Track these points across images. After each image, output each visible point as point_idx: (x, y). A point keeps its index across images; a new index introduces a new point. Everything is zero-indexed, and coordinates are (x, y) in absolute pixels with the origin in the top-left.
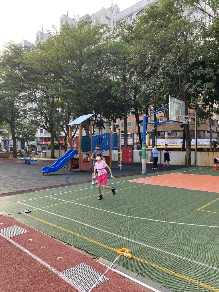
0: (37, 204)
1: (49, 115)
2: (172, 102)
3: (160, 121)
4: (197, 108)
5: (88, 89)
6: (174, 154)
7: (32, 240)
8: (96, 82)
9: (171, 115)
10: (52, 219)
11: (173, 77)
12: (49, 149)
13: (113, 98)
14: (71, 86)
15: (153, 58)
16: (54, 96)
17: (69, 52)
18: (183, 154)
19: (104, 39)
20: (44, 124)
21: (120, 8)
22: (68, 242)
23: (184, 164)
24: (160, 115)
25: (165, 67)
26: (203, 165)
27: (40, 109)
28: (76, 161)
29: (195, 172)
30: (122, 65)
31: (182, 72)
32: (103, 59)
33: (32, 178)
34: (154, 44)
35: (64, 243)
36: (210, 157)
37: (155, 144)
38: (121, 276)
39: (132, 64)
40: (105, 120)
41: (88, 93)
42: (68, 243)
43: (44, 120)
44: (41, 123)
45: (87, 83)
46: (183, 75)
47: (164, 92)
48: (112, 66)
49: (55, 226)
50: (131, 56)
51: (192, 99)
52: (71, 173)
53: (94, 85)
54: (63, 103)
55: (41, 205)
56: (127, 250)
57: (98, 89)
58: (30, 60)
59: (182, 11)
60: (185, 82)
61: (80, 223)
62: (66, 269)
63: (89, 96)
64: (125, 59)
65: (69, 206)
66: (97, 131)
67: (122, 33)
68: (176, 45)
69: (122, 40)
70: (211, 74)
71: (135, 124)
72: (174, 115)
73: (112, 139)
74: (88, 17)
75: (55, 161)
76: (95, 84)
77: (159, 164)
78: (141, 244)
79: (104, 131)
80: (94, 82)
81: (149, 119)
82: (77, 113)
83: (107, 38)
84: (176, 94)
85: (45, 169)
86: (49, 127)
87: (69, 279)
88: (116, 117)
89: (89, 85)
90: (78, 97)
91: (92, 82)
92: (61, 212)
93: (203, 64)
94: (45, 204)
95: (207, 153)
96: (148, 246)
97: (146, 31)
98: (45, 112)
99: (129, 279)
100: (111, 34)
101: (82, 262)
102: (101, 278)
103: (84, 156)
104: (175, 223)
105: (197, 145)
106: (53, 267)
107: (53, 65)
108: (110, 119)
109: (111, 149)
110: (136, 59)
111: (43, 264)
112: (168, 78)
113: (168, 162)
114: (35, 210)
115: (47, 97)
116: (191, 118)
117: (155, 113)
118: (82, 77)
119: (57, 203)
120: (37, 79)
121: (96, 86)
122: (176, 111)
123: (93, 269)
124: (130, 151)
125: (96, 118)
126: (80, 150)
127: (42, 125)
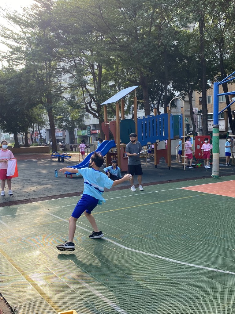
5: (144, 49)
16: (101, 65)
41: (144, 54)
57: (159, 47)
73: (170, 122)
76: (155, 40)
80: (152, 37)
89: (145, 42)
91: (150, 37)
108: (183, 92)
109: (170, 138)
118: (138, 31)
126: (119, 141)
127: (85, 106)
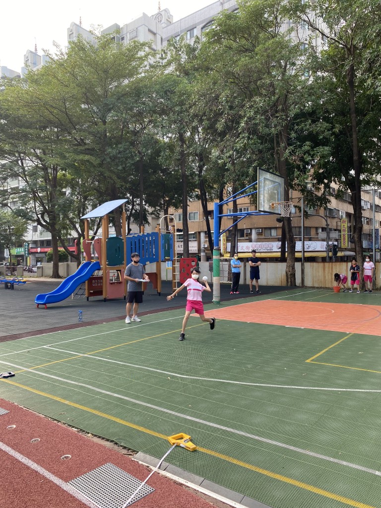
0: (25, 361)
1: (48, 201)
2: (262, 179)
3: (243, 212)
4: (303, 190)
5: (119, 156)
6: (267, 268)
7: (15, 426)
8: (132, 144)
9: (260, 201)
10: (53, 387)
11: (264, 137)
12: (49, 261)
13: (163, 171)
14: (88, 149)
15: (229, 104)
16: (57, 167)
17: (84, 90)
18: (282, 267)
19: (146, 68)
20: (39, 216)
21: (172, 16)
22: (81, 427)
23: (284, 284)
24: (243, 201)
25: (250, 118)
26: (316, 285)
27: (32, 190)
28: (98, 283)
29: (303, 298)
30: (178, 115)
31: (279, 128)
32: (144, 103)
33: (18, 314)
34: (232, 80)
35: (74, 429)
36: (326, 272)
37: (236, 251)
38: (175, 482)
39: (194, 114)
40: (150, 209)
41: (119, 162)
42: (81, 430)
43: (39, 208)
44: (35, 215)
45: (116, 145)
46: (281, 133)
47: (250, 162)
48: (160, 115)
49: (58, 399)
50: (193, 99)
51: (295, 175)
52: (89, 305)
53: (128, 149)
54: (73, 179)
55: (33, 362)
56: (187, 437)
57: (136, 155)
58: (12, 102)
59: (278, 25)
60: (283, 145)
61: (103, 392)
62: (77, 475)
63: (120, 168)
64: (182, 103)
65: (84, 362)
66: (135, 228)
67: (176, 59)
68: (268, 82)
69: (177, 70)
70: (327, 133)
71: (201, 216)
72: (266, 201)
73: (161, 242)
74: (117, 29)
75: (58, 283)
76: (131, 147)
77: (242, 285)
78: (211, 424)
79: (148, 229)
80: (128, 143)
81: (225, 207)
82: (99, 197)
83: (151, 66)
84: (269, 165)
85: (40, 298)
86: (48, 221)
87: (83, 494)
88: (169, 204)
89: (121, 148)
90: (101, 169)
91: (126, 142)
92: (70, 373)
93: (312, 115)
94: (40, 360)
95: (321, 265)
96: (222, 427)
97: (218, 57)
98: (40, 195)
99: (189, 487)
100: (158, 60)
101: (106, 462)
102: (141, 488)
103: (113, 274)
104: (268, 385)
105: (304, 252)
106: (53, 473)
107: (55, 111)
108: (159, 208)
109: (160, 260)
110: (201, 104)
111: (35, 469)
112: (255, 137)
113: (257, 282)
114: (21, 372)
115: (45, 168)
116: (295, 207)
117: (234, 197)
118: (108, 134)
119: (63, 358)
120: (25, 136)
121: (133, 150)
122: (269, 194)
123: (125, 473)
124: (193, 264)
125: (133, 205)
126: (105, 263)
127: (36, 218)
